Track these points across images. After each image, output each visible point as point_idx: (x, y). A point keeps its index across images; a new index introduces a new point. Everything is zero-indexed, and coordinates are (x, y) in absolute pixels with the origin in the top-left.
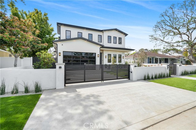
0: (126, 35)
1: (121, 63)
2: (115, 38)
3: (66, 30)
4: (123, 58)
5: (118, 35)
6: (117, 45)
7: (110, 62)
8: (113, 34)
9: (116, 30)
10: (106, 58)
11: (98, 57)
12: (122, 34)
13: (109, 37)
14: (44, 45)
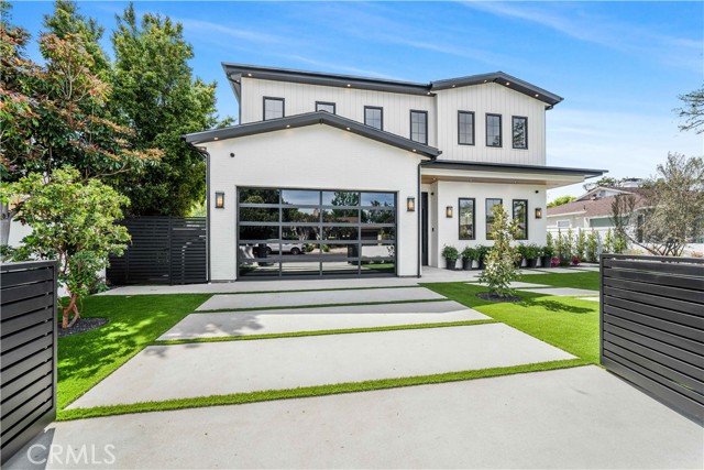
0: (550, 101)
1: (526, 243)
2: (494, 119)
3: (265, 98)
4: (537, 217)
5: (510, 105)
6: (507, 154)
7: (472, 237)
8: (486, 100)
9: (500, 80)
10: (448, 216)
11: (410, 210)
12: (531, 100)
13: (466, 119)
14: (139, 157)
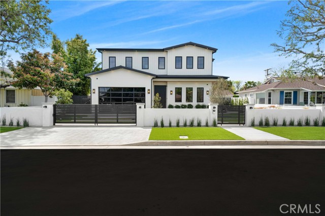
0: (214, 50)
2: (190, 59)
3: (110, 57)
4: (207, 94)
6: (195, 71)
7: (180, 101)
9: (191, 44)
10: (171, 94)
11: (149, 93)
12: (206, 50)
13: (178, 60)
14: (74, 81)
